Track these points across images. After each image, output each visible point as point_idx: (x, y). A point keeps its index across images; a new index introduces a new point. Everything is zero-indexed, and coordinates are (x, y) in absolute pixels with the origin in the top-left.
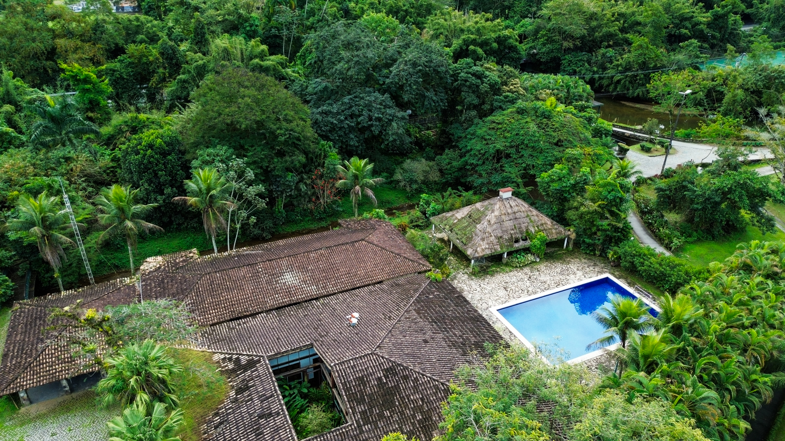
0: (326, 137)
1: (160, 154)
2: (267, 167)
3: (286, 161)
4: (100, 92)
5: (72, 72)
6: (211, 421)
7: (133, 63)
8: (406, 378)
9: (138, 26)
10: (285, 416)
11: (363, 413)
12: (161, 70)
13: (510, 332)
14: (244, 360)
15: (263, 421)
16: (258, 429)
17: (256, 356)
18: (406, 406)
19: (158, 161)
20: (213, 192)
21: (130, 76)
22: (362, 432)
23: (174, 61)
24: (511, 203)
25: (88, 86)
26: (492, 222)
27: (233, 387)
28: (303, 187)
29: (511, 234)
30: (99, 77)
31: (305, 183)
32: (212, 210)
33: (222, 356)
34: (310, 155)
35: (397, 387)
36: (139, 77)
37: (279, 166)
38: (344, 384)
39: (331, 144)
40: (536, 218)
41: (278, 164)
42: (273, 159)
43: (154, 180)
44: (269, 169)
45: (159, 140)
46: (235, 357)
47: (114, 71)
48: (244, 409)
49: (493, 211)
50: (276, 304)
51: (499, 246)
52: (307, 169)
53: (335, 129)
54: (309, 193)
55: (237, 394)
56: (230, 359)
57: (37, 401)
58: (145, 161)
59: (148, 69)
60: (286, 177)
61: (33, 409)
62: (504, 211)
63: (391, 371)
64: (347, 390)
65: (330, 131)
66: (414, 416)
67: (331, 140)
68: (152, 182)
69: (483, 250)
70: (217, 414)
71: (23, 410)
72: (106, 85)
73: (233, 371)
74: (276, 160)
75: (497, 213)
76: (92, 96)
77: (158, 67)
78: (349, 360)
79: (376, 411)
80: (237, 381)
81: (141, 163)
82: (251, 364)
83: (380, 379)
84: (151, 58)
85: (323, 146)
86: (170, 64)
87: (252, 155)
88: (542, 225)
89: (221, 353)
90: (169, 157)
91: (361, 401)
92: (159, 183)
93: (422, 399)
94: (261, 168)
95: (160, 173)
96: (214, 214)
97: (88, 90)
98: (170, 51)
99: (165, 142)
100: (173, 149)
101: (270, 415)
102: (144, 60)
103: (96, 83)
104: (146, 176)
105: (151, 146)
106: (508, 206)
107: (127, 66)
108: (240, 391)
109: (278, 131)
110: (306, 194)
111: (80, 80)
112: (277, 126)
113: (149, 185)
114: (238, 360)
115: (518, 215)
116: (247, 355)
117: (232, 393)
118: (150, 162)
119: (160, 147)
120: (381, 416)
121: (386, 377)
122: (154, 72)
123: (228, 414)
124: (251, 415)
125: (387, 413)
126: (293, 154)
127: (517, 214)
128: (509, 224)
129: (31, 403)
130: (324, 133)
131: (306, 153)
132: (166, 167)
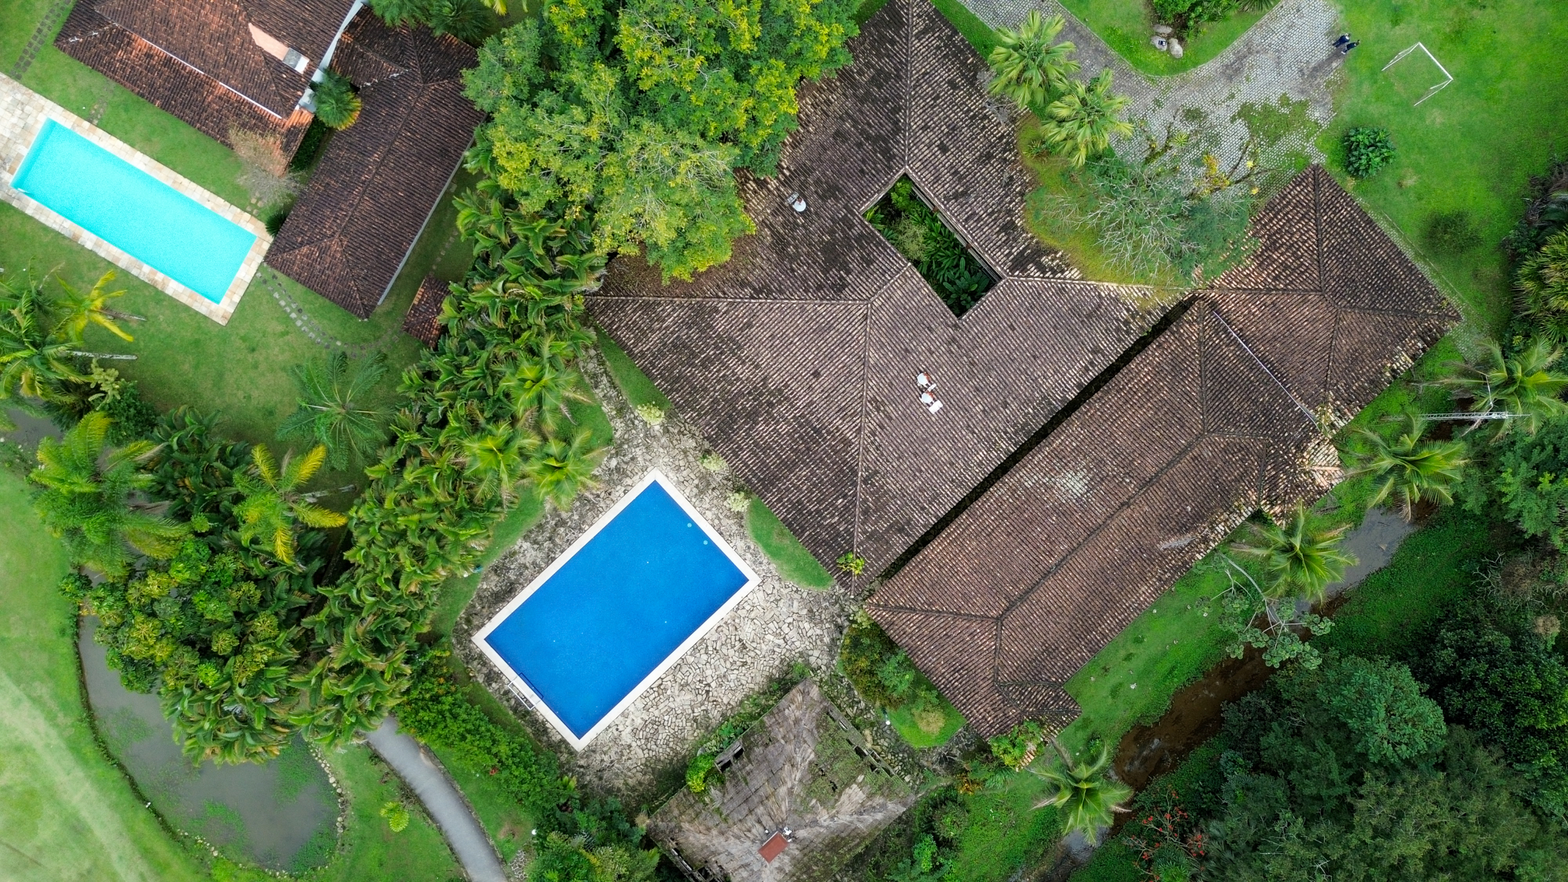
8: (820, 287)
11: (851, 226)
13: (721, 534)
14: (1034, 269)
18: (808, 255)
22: (846, 207)
24: (761, 829)
26: (787, 767)
27: (1024, 231)
29: (750, 761)
35: (826, 271)
38: (885, 247)
40: (710, 824)
46: (1049, 274)
48: (991, 202)
49: (790, 792)
51: (768, 724)
55: (1013, 222)
56: (1053, 270)
62: (770, 803)
63: (840, 287)
64: (879, 243)
66: (796, 247)
69: (792, 701)
73: (1038, 253)
75: (783, 790)
79: (839, 235)
80: (1023, 239)
82: (1020, 264)
83: (848, 272)
88: (698, 815)
91: (860, 238)
93: (793, 270)
106: (765, 819)
108: (1012, 226)
114: (1041, 270)
115: (744, 810)
117: (1020, 222)
120: (832, 232)
121: (841, 278)
123: (1007, 195)
124: (979, 196)
125: (827, 238)
127: (745, 813)
128: (759, 779)
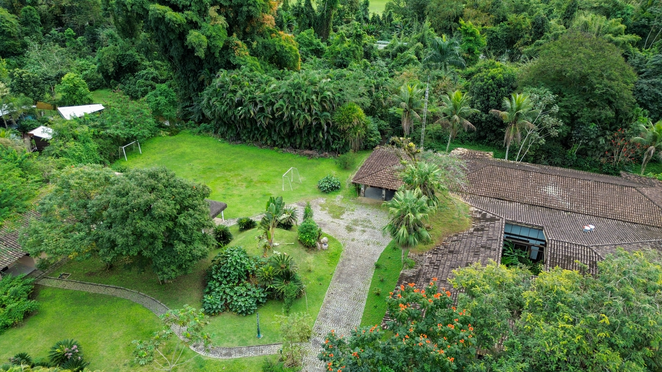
0: (644, 105)
1: (497, 85)
2: (576, 113)
3: (594, 112)
4: (478, 44)
5: (466, 27)
6: (451, 237)
7: (509, 29)
9: (527, 5)
10: (499, 253)
12: (527, 35)
14: (489, 216)
15: (482, 249)
16: (477, 252)
17: (498, 216)
19: (494, 90)
20: (521, 111)
21: (503, 38)
23: (540, 30)
25: (472, 38)
27: (474, 226)
28: (602, 141)
30: (481, 33)
31: (606, 138)
32: (515, 125)
33: (477, 210)
34: (621, 116)
36: (509, 39)
37: (587, 114)
39: (647, 112)
41: (586, 112)
42: (583, 107)
43: (485, 102)
44: (576, 115)
45: (500, 75)
46: (484, 212)
47: (494, 32)
48: (475, 239)
50: (531, 202)
52: (613, 127)
53: (657, 100)
54: (606, 148)
55: (474, 231)
56: (480, 213)
57: (368, 197)
58: (485, 87)
59: (518, 34)
60: (588, 125)
61: (364, 200)
65: (651, 101)
67: (649, 109)
68: (483, 103)
70: (456, 235)
71: (360, 198)
72: (484, 40)
73: (479, 219)
74: (585, 109)
76: (471, 45)
77: (526, 33)
78: (565, 242)
80: (478, 225)
81: (482, 88)
82: (492, 219)
84: (524, 26)
85: (637, 111)
86: (536, 32)
87: (567, 100)
89: (476, 208)
90: (502, 89)
92: (488, 105)
94: (570, 113)
95: (492, 98)
96: (515, 129)
97: (470, 41)
98: (540, 22)
99: (504, 78)
100: (508, 84)
101: (489, 248)
102: (518, 27)
103: (478, 37)
104: (482, 98)
105: (493, 78)
107: (504, 30)
108: (477, 230)
109: (597, 85)
110: (603, 148)
111: (468, 33)
112: (598, 81)
113: (481, 105)
114: (485, 215)
116: (493, 214)
117: (472, 230)
118: (488, 89)
119: (499, 80)
122: (522, 37)
123: (462, 238)
124: (476, 244)
126: (604, 108)
129: (364, 196)
130: (644, 102)
131: (617, 112)
132: (497, 95)
